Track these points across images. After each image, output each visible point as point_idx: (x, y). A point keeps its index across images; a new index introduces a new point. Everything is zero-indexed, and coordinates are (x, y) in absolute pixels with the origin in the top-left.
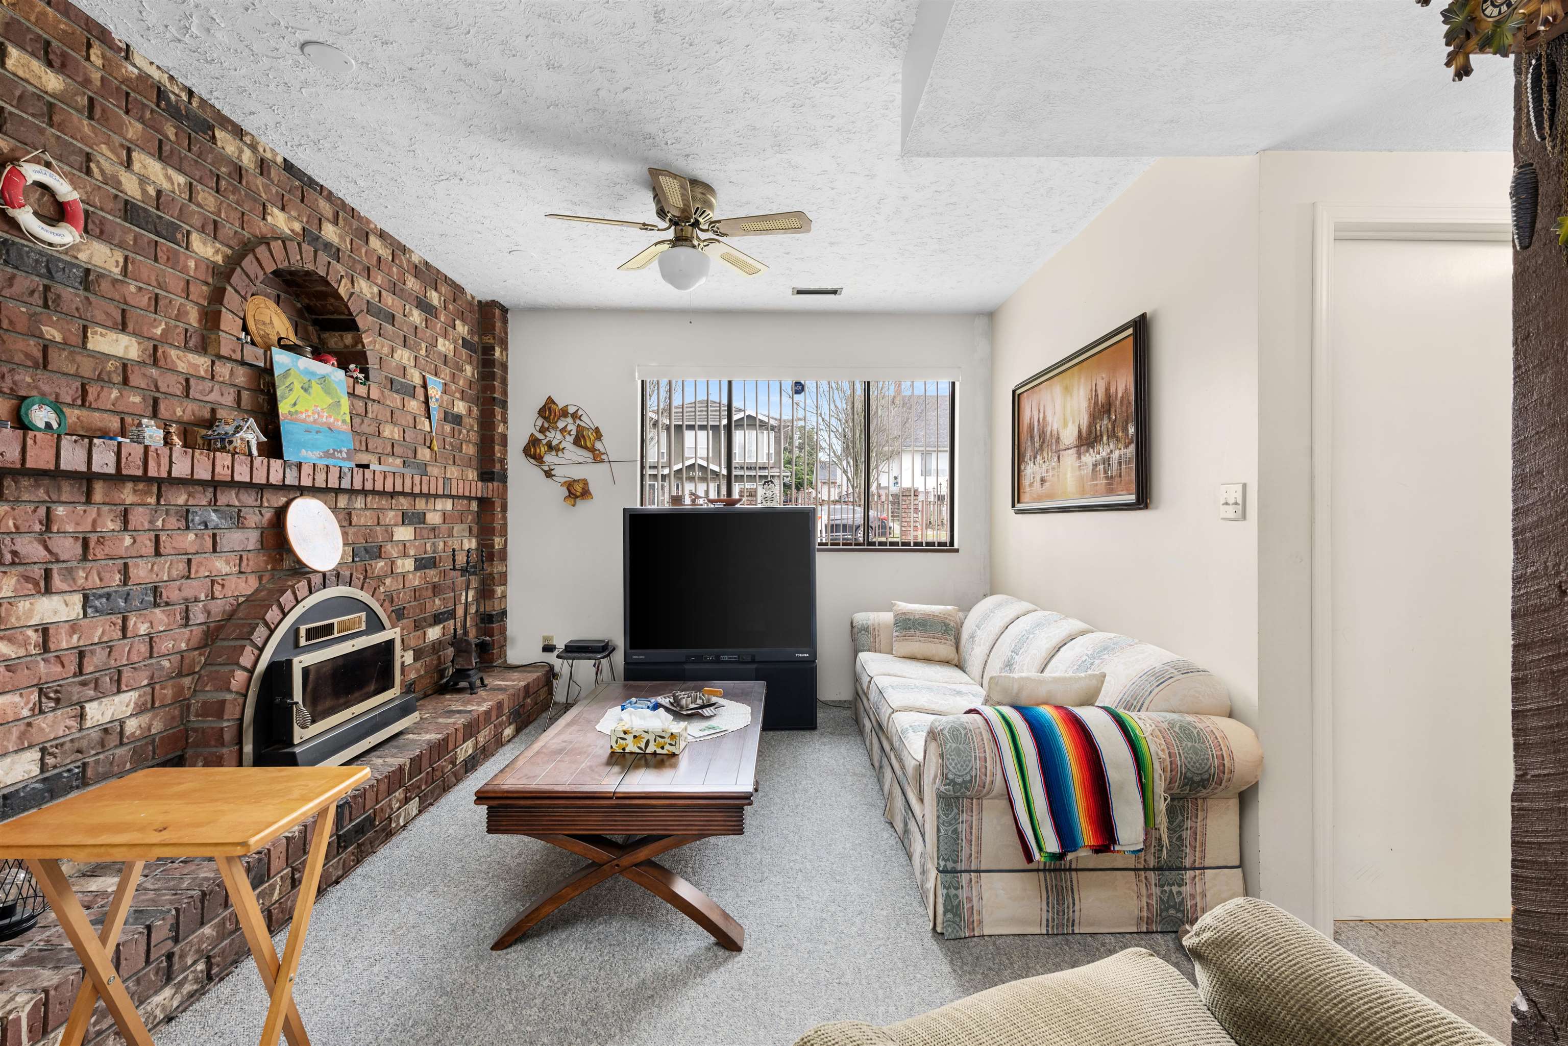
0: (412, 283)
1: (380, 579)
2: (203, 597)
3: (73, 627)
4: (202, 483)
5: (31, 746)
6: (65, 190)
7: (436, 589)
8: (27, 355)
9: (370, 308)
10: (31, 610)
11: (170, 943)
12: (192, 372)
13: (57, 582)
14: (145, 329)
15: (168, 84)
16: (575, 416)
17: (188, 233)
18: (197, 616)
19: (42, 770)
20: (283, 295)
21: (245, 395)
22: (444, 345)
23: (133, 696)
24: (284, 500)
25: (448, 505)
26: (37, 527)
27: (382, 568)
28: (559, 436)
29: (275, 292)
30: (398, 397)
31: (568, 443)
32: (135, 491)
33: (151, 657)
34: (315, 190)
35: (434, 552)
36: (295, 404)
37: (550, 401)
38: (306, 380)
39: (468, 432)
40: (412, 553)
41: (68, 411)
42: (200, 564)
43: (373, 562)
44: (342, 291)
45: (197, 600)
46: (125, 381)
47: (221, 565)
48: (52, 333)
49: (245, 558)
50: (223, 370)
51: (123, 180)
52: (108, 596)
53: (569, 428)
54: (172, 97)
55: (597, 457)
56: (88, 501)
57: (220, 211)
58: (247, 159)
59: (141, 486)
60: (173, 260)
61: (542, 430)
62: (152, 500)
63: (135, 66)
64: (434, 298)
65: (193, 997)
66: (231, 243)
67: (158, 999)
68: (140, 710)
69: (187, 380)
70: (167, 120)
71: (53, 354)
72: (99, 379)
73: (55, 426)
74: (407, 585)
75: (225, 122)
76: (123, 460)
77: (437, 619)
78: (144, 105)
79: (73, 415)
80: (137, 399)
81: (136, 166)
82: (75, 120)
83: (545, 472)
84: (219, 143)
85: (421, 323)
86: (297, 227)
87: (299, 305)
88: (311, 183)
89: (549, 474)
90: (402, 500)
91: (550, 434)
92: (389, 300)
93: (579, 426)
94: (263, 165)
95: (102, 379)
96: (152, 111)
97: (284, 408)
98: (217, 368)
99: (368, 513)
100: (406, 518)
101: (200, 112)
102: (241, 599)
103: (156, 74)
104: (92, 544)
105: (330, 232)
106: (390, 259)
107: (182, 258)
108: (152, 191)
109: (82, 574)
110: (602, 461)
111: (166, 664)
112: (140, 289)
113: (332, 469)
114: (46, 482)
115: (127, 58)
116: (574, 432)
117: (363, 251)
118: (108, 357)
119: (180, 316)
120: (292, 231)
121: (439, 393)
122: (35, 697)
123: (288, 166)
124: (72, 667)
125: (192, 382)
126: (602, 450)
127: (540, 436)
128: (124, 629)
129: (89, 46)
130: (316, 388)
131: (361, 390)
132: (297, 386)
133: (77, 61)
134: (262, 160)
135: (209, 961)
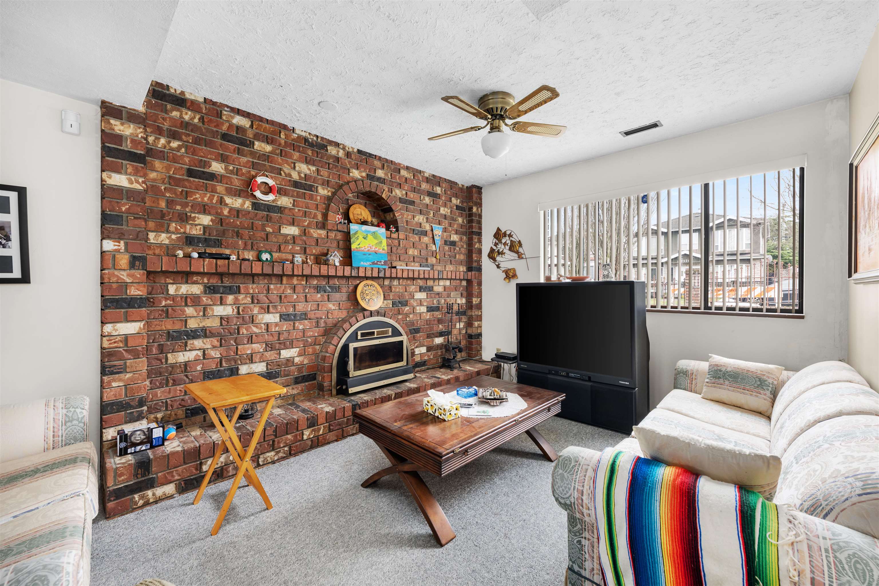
0: (424, 186)
1: (407, 315)
2: (324, 317)
3: (276, 325)
4: (324, 277)
5: (263, 361)
6: (271, 182)
7: (440, 321)
8: (261, 238)
9: (401, 200)
10: (263, 318)
11: (273, 437)
12: (319, 236)
13: (271, 309)
14: (301, 224)
15: (309, 136)
16: (510, 236)
17: (317, 187)
18: (322, 324)
19: (267, 369)
20: (368, 202)
21: (341, 243)
22: (444, 210)
23: (298, 349)
24: (358, 282)
25: (448, 283)
26: (265, 292)
27: (408, 310)
28: (503, 247)
29: (364, 201)
30: (417, 238)
31: (506, 251)
32: (297, 280)
33: (304, 337)
34: (373, 158)
35: (439, 304)
36: (359, 244)
37: (499, 229)
38: (365, 234)
39: (460, 249)
40: (425, 304)
41: (274, 254)
42: (322, 305)
43: (403, 308)
44: (384, 196)
45: (321, 318)
46: (294, 243)
47: (331, 306)
48: (269, 229)
49: (341, 304)
50: (332, 235)
51: (292, 174)
52: (288, 315)
53: (507, 242)
54: (310, 140)
55: (520, 256)
56: (281, 283)
57: (329, 176)
58: (341, 154)
59: (300, 278)
60: (311, 198)
61: (496, 244)
62: (304, 283)
63: (296, 134)
64: (438, 190)
65: (283, 458)
66: (334, 187)
67: (268, 454)
68: (300, 355)
69: (317, 240)
70: (309, 149)
71: (269, 236)
72: (285, 242)
73: (269, 259)
74: (422, 318)
75: (331, 143)
76: (285, 269)
77: (441, 334)
78: (300, 146)
79: (276, 255)
80: (298, 248)
81: (297, 168)
82: (276, 159)
83: (497, 265)
84: (329, 151)
85: (430, 203)
86: (364, 174)
87: (375, 205)
88: (370, 155)
89: (498, 267)
90: (419, 281)
91: (499, 246)
92: (412, 196)
93: (511, 241)
94: (348, 155)
95: (286, 242)
96: (303, 147)
97: (353, 246)
98: (329, 234)
99: (400, 287)
100: (421, 289)
101: (321, 142)
102: (340, 319)
103: (304, 134)
104: (283, 298)
105: (380, 173)
106: (412, 177)
107: (314, 197)
108: (303, 175)
109: (279, 307)
110: (522, 258)
111: (310, 340)
112: (299, 210)
113: (374, 269)
114: (267, 277)
115: (293, 132)
116: (509, 244)
117: (398, 177)
118: (288, 235)
119: (315, 216)
120: (362, 177)
121: (441, 233)
122: (264, 346)
123: (359, 151)
124: (276, 338)
125: (319, 240)
126: (522, 252)
127: (494, 248)
128: (294, 326)
129: (280, 132)
130: (370, 237)
131: (395, 236)
132: (361, 237)
133: (277, 139)
134: (348, 152)
135: (290, 448)
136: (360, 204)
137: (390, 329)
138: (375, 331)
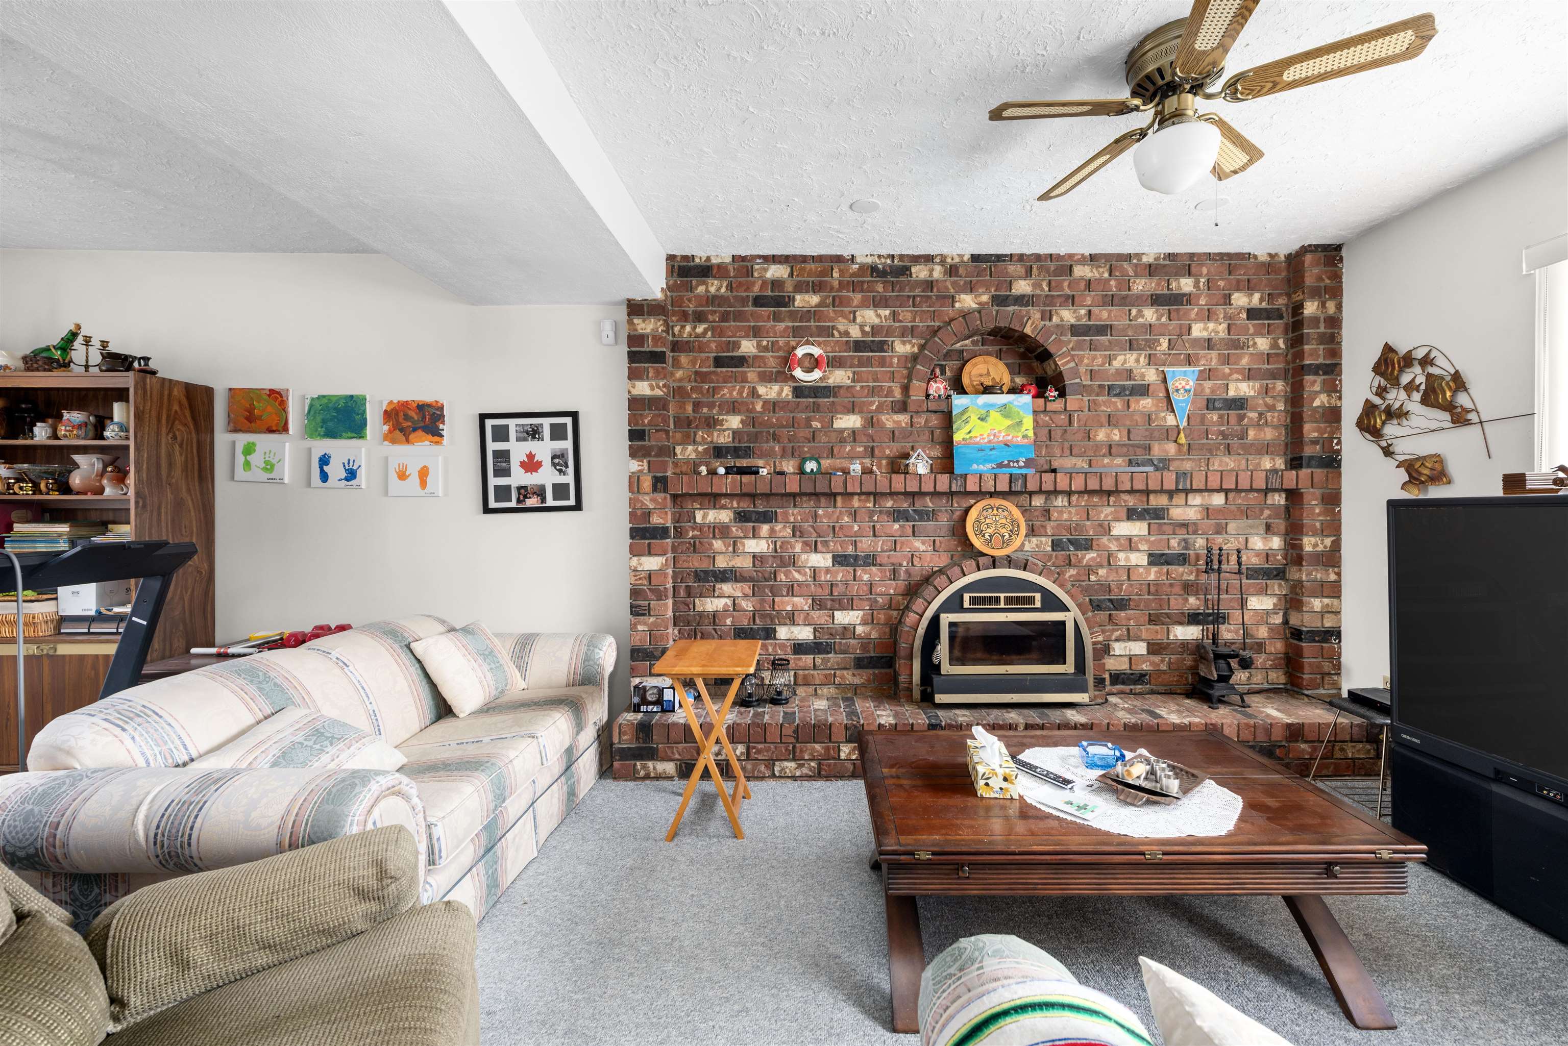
0: (1140, 286)
1: (1090, 570)
2: (905, 564)
3: (827, 571)
4: (903, 494)
5: (809, 625)
6: (816, 351)
7: (1188, 588)
8: (806, 438)
9: (1075, 330)
10: (807, 559)
11: (793, 740)
12: (895, 426)
13: (819, 546)
14: (865, 409)
15: (878, 261)
16: (1426, 361)
17: (893, 342)
18: (903, 575)
19: (815, 638)
20: (1004, 348)
21: (938, 432)
22: (1206, 329)
23: (861, 613)
24: (972, 501)
25: (1218, 500)
26: (811, 520)
27: (1093, 559)
28: (1403, 395)
30: (1119, 403)
31: (1414, 405)
32: (860, 500)
33: (871, 594)
34: (1004, 261)
35: (1186, 548)
36: (970, 432)
37: (1388, 349)
38: (983, 412)
39: (1260, 414)
40: (1143, 547)
41: (823, 462)
42: (902, 543)
43: (1079, 553)
44: (1028, 330)
45: (901, 565)
46: (855, 440)
47: (919, 544)
48: (816, 424)
49: (937, 543)
50: (921, 420)
51: (850, 331)
52: (845, 556)
53: (1417, 382)
54: (880, 267)
55: (1460, 418)
56: (835, 507)
57: (915, 318)
58: (938, 272)
59: (863, 497)
60: (883, 362)
61: (1381, 392)
62: (870, 505)
63: (857, 263)
64: (1186, 285)
65: (808, 778)
66: (924, 335)
67: (786, 764)
68: (864, 623)
69: (893, 432)
70: (877, 282)
71: (817, 434)
72: (840, 442)
73: (815, 470)
74: (1132, 578)
75: (917, 259)
76: (833, 484)
77: (1194, 619)
78: (863, 282)
79: (826, 463)
80: (861, 449)
81: (859, 320)
82: (826, 313)
83: (1382, 448)
84: (914, 276)
85: (1159, 319)
86: (985, 298)
87: (1022, 350)
88: (999, 258)
89: (1388, 452)
90: (1125, 497)
91: (1392, 395)
92: (1103, 315)
93: (1429, 376)
94: (952, 270)
95: (842, 441)
96: (868, 282)
97: (958, 437)
98: (915, 420)
99: (1073, 510)
100: (1132, 515)
101: (900, 263)
102: (935, 569)
103: (869, 260)
104: (837, 529)
105: (1022, 287)
106: (1106, 275)
107: (888, 360)
108: (868, 329)
109: (832, 544)
110: (1468, 423)
111: (881, 600)
112: (862, 387)
114: (814, 497)
115: (853, 262)
116: (1423, 387)
117: (1066, 284)
118: (845, 429)
119: (890, 393)
120: (979, 304)
121: (1191, 383)
122: (810, 601)
123: (975, 258)
124: (827, 591)
125: (897, 433)
126: (1468, 404)
127: (1377, 401)
128: (855, 576)
129: (832, 269)
130: (994, 415)
131: (1058, 405)
132: (974, 419)
133: (826, 282)
134: (951, 266)
135: (819, 765)
136: (989, 354)
137: (1038, 596)
138: (1002, 595)
